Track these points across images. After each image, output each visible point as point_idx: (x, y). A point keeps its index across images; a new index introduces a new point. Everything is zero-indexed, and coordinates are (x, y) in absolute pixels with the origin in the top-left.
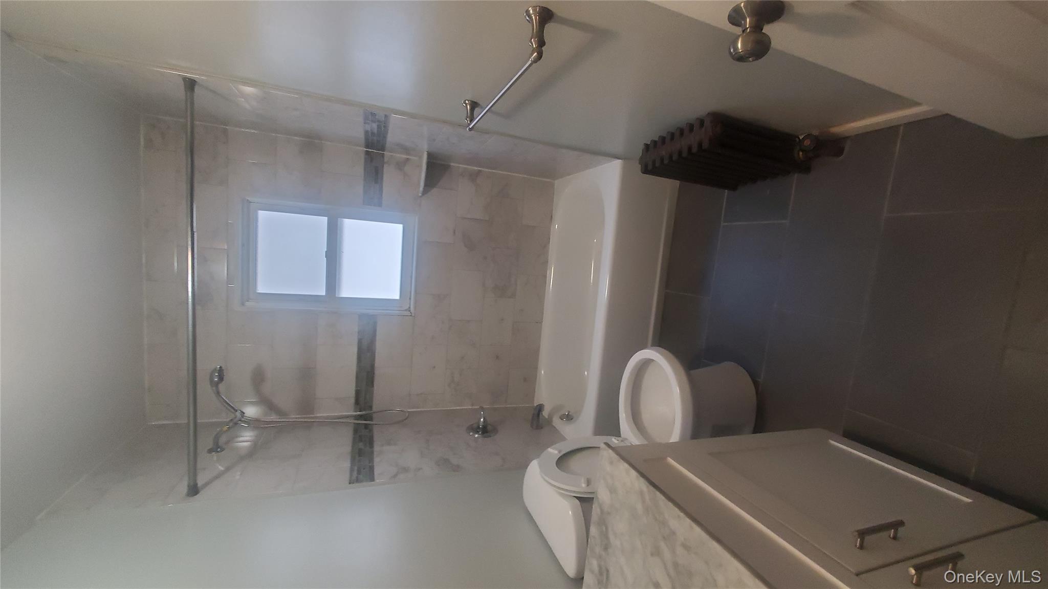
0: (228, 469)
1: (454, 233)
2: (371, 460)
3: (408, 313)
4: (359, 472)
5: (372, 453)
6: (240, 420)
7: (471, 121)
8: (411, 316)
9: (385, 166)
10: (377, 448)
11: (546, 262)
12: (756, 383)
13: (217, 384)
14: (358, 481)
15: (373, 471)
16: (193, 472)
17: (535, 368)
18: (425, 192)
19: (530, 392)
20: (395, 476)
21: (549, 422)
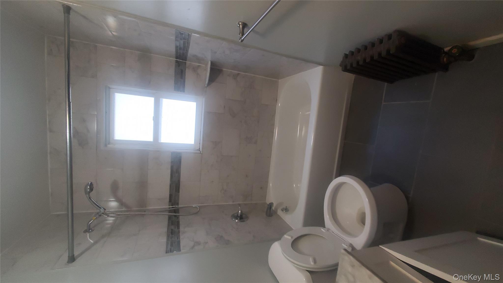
0: (96, 243)
1: (225, 107)
2: (178, 237)
3: (198, 152)
4: (172, 245)
5: (179, 232)
6: (103, 214)
7: (243, 35)
8: (200, 153)
9: (187, 69)
10: (181, 229)
11: (273, 125)
12: (407, 198)
13: (89, 192)
14: (171, 251)
15: (180, 244)
16: (71, 248)
17: (267, 182)
18: (209, 84)
19: (264, 196)
20: (193, 247)
21: (275, 212)
